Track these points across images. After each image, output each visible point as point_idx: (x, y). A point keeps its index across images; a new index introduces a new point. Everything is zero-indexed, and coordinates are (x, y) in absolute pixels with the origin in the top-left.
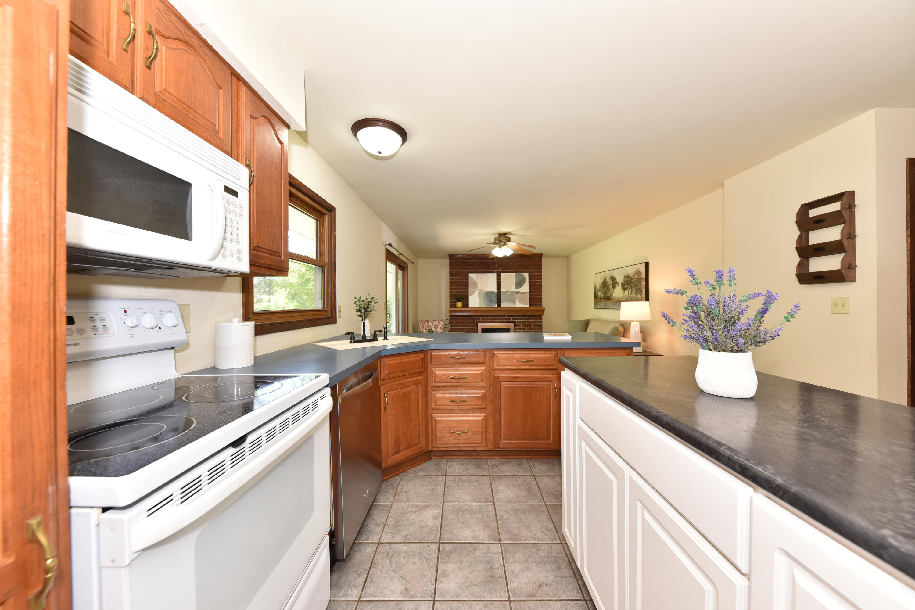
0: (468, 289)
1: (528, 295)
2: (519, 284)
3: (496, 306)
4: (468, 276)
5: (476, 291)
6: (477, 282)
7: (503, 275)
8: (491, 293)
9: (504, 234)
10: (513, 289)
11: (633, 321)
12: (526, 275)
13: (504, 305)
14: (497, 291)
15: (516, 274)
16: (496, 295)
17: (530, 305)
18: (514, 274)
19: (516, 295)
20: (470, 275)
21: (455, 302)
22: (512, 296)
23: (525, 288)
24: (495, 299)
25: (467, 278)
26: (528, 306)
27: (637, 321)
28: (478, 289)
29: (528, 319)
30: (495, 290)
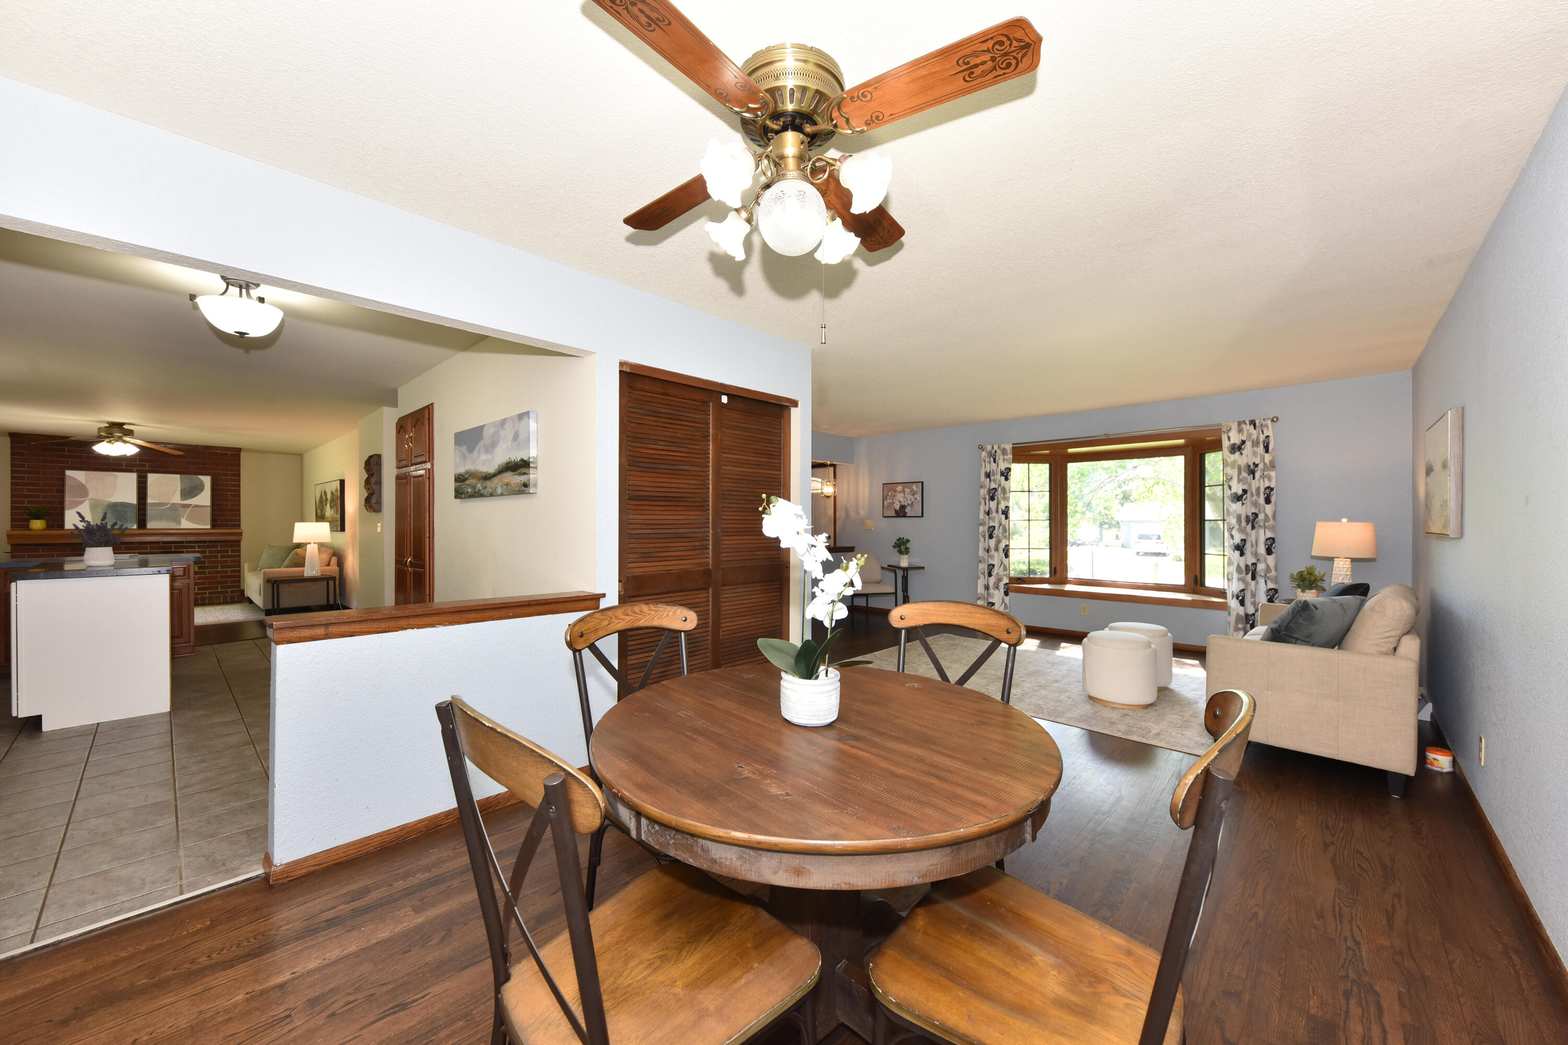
0: (63, 497)
1: (209, 511)
2: (190, 492)
3: (135, 527)
4: (64, 474)
5: (84, 501)
6: (88, 486)
7: (152, 478)
8: (124, 505)
9: (120, 425)
10: (177, 499)
11: (310, 543)
12: (207, 480)
13: (151, 525)
14: (139, 503)
15: (183, 476)
16: (135, 510)
17: (214, 526)
18: (178, 476)
19: (181, 509)
20: (68, 473)
21: (28, 520)
22: (174, 511)
23: (204, 499)
24: (133, 515)
25: (62, 479)
26: (209, 527)
27: (314, 543)
28: (90, 497)
29: (208, 547)
30: (134, 500)
